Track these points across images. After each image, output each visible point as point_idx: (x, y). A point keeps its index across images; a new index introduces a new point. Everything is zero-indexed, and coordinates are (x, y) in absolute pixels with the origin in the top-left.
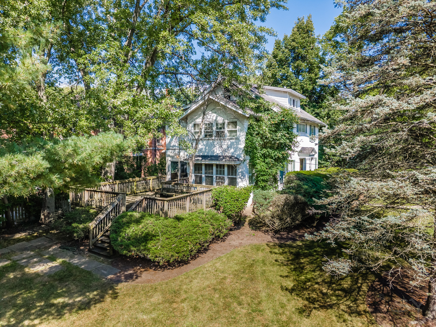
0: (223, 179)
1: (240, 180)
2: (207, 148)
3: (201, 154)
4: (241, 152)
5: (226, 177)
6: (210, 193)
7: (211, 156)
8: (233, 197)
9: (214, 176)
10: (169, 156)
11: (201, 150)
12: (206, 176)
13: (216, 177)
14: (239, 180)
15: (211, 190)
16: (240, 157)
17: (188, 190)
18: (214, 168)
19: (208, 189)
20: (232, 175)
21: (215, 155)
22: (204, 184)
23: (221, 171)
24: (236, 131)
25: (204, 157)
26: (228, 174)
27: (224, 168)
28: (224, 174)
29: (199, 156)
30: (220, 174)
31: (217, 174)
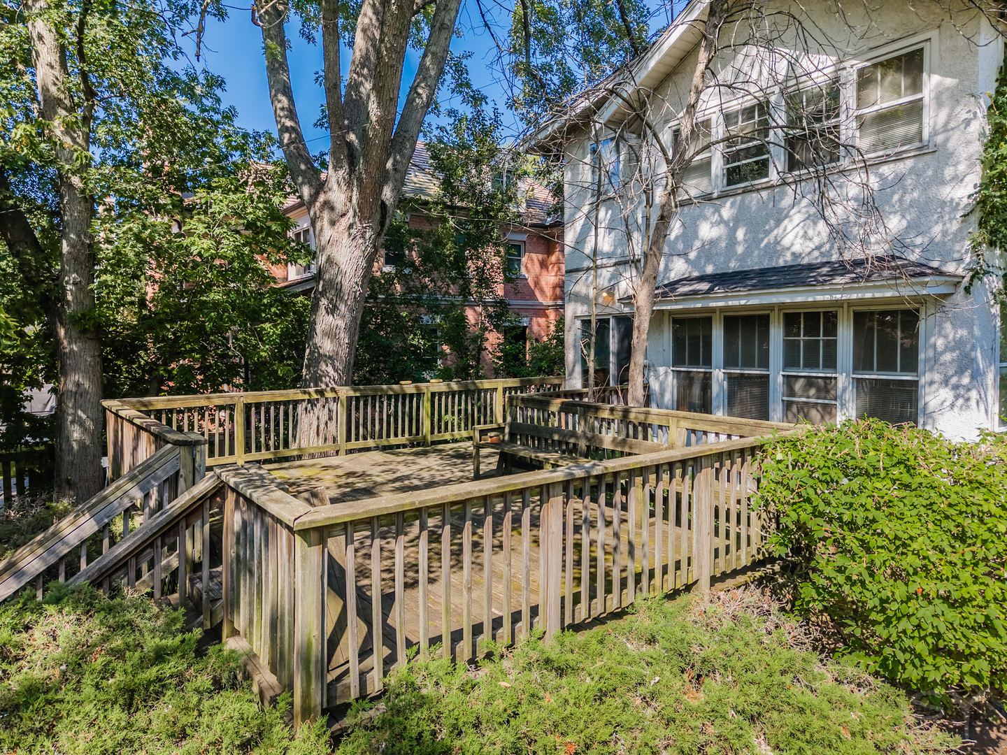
0: (826, 388)
1: (946, 394)
2: (740, 234)
3: (710, 270)
4: (954, 226)
5: (843, 380)
6: (750, 469)
7: (763, 273)
8: (972, 526)
9: (777, 379)
10: (578, 298)
11: (708, 250)
12: (731, 378)
13: (789, 380)
14: (935, 397)
15: (753, 450)
16: (946, 257)
17: (623, 442)
18: (777, 334)
19: (737, 442)
20: (887, 365)
21: (781, 263)
22: (719, 414)
23: (812, 348)
24: (914, 110)
25: (722, 279)
26: (862, 362)
27: (831, 329)
28: (831, 362)
29: (701, 279)
30: (812, 363)
31: (790, 361)
